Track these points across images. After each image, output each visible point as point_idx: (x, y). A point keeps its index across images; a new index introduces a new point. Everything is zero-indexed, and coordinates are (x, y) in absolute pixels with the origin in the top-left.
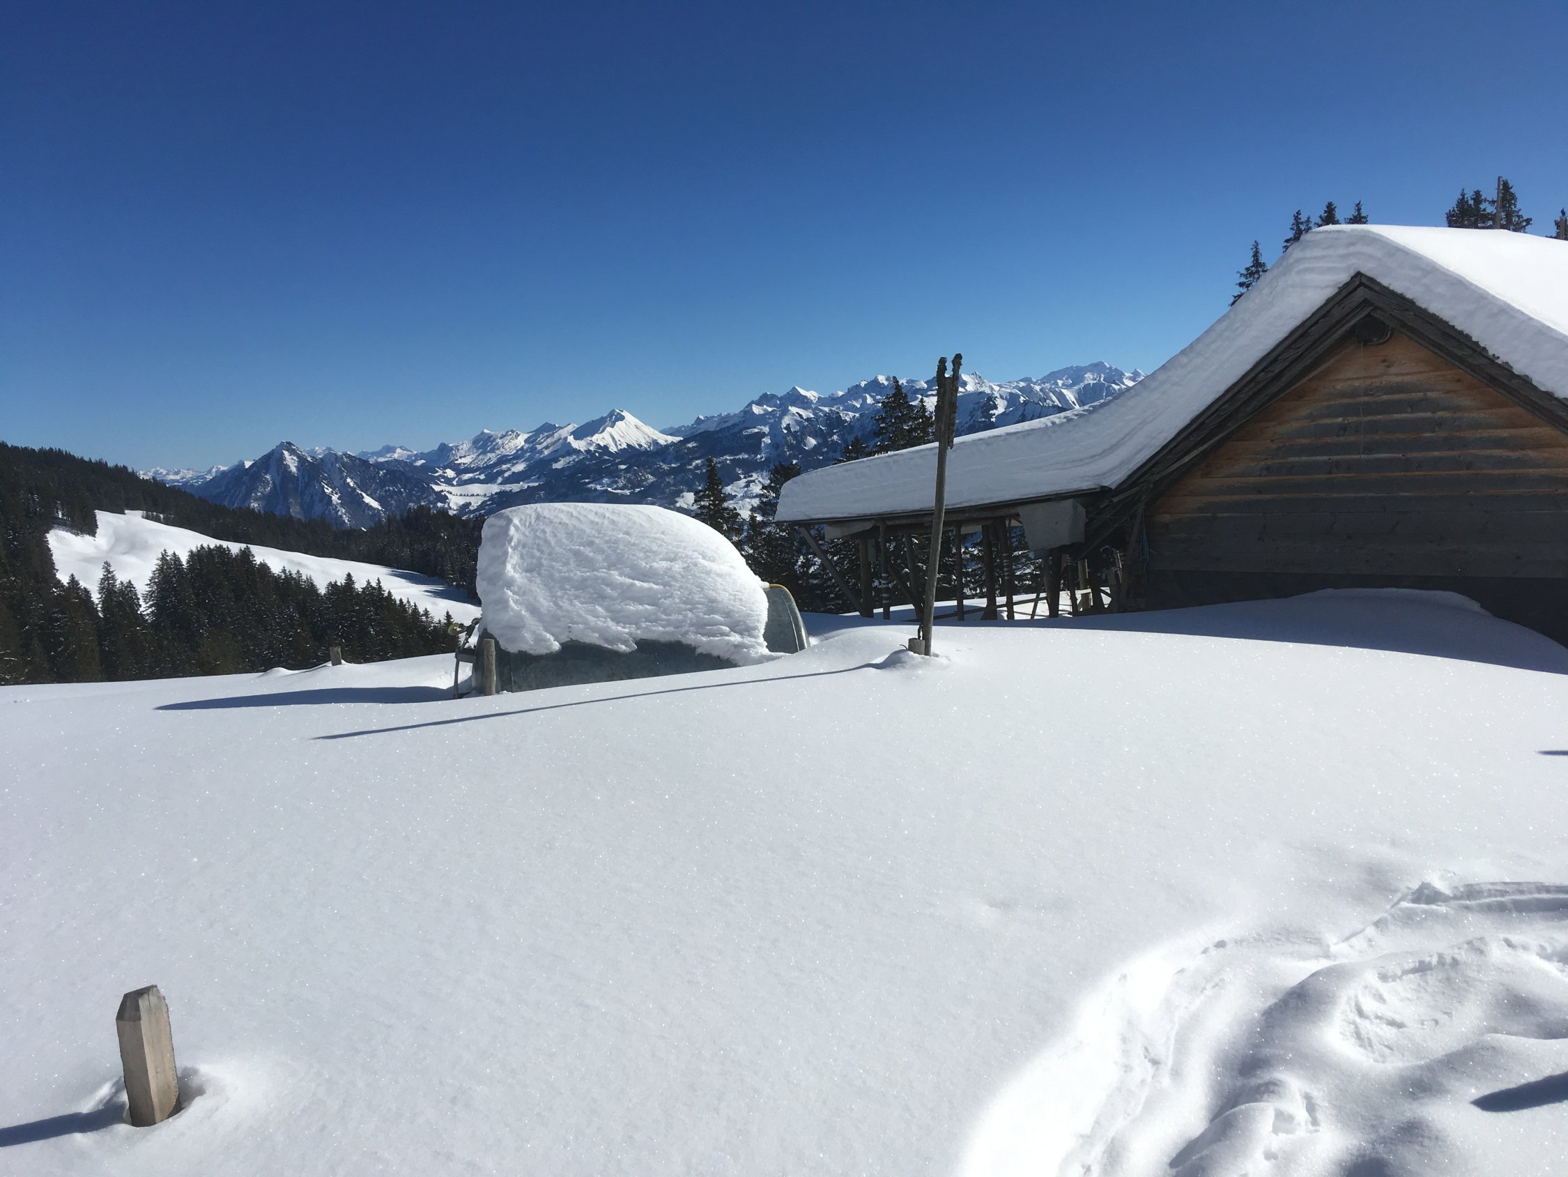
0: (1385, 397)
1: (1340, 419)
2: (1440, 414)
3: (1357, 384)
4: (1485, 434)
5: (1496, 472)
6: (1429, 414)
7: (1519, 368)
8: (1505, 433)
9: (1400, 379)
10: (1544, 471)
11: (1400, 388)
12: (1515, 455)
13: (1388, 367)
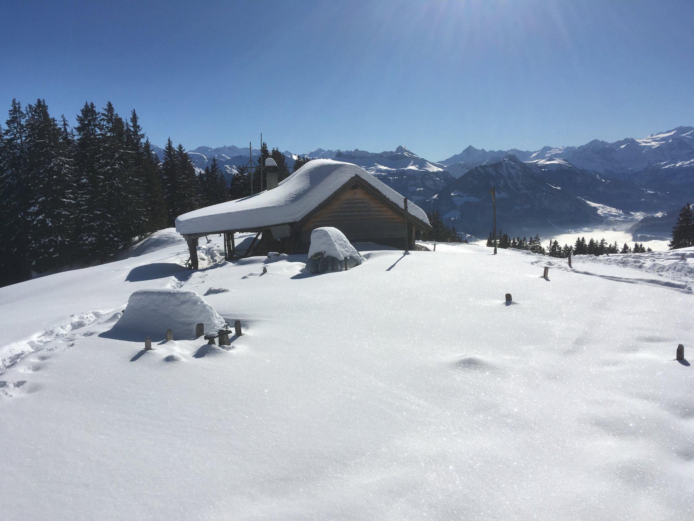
0: (355, 201)
1: (346, 206)
2: (366, 205)
3: (349, 198)
4: (375, 209)
5: (377, 217)
6: (364, 205)
7: (387, 197)
8: (378, 209)
9: (358, 197)
10: (385, 217)
11: (358, 199)
12: (380, 213)
13: (356, 194)
